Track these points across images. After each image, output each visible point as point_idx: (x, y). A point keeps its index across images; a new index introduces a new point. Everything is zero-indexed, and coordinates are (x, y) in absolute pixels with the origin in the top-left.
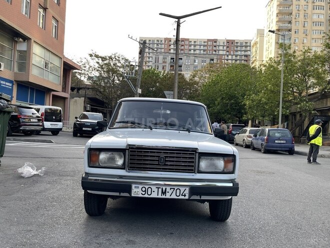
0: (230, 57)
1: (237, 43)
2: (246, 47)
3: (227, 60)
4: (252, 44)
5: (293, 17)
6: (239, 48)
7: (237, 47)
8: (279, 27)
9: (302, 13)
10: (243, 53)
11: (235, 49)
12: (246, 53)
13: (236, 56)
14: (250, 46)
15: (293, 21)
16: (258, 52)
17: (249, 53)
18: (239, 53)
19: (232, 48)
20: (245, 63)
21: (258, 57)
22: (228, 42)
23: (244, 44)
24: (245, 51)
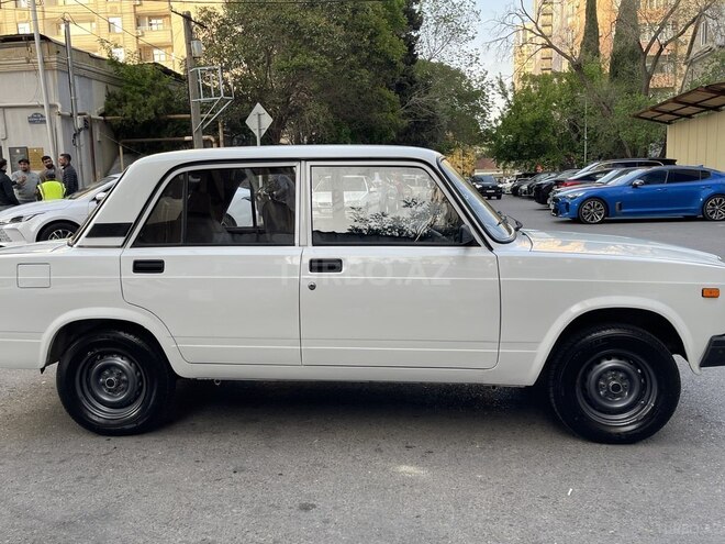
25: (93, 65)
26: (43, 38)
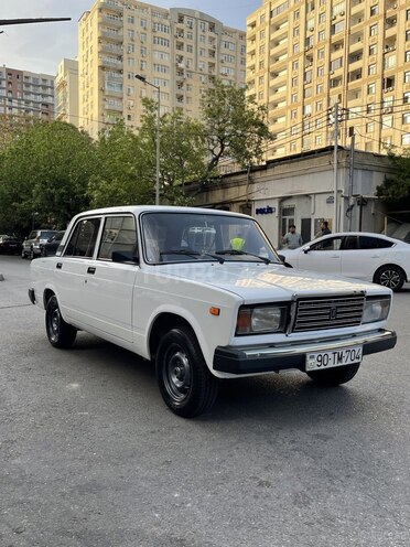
0: (15, 103)
1: (27, 78)
2: (45, 87)
3: (10, 108)
4: (56, 85)
5: (125, 50)
6: (31, 89)
7: (28, 85)
8: (104, 62)
9: (137, 45)
10: (39, 99)
11: (24, 88)
12: (45, 99)
13: (27, 102)
14: (52, 88)
15: (125, 56)
16: (68, 100)
17: (49, 100)
18: (32, 97)
19: (19, 86)
20: (45, 117)
21: (68, 110)
22: (10, 72)
23: (41, 83)
24: (44, 96)
25: (376, 162)
26: (339, 147)
